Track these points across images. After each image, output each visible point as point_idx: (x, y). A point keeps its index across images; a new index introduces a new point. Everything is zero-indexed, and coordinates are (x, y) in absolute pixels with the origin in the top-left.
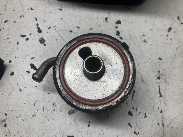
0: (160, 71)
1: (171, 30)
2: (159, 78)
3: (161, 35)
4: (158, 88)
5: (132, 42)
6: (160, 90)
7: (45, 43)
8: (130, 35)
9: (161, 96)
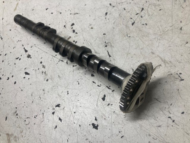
0: (106, 41)
1: (107, 14)
2: (106, 46)
3: (102, 20)
4: (107, 52)
5: (84, 32)
6: (108, 53)
7: (31, 56)
8: (82, 29)
9: (110, 56)
